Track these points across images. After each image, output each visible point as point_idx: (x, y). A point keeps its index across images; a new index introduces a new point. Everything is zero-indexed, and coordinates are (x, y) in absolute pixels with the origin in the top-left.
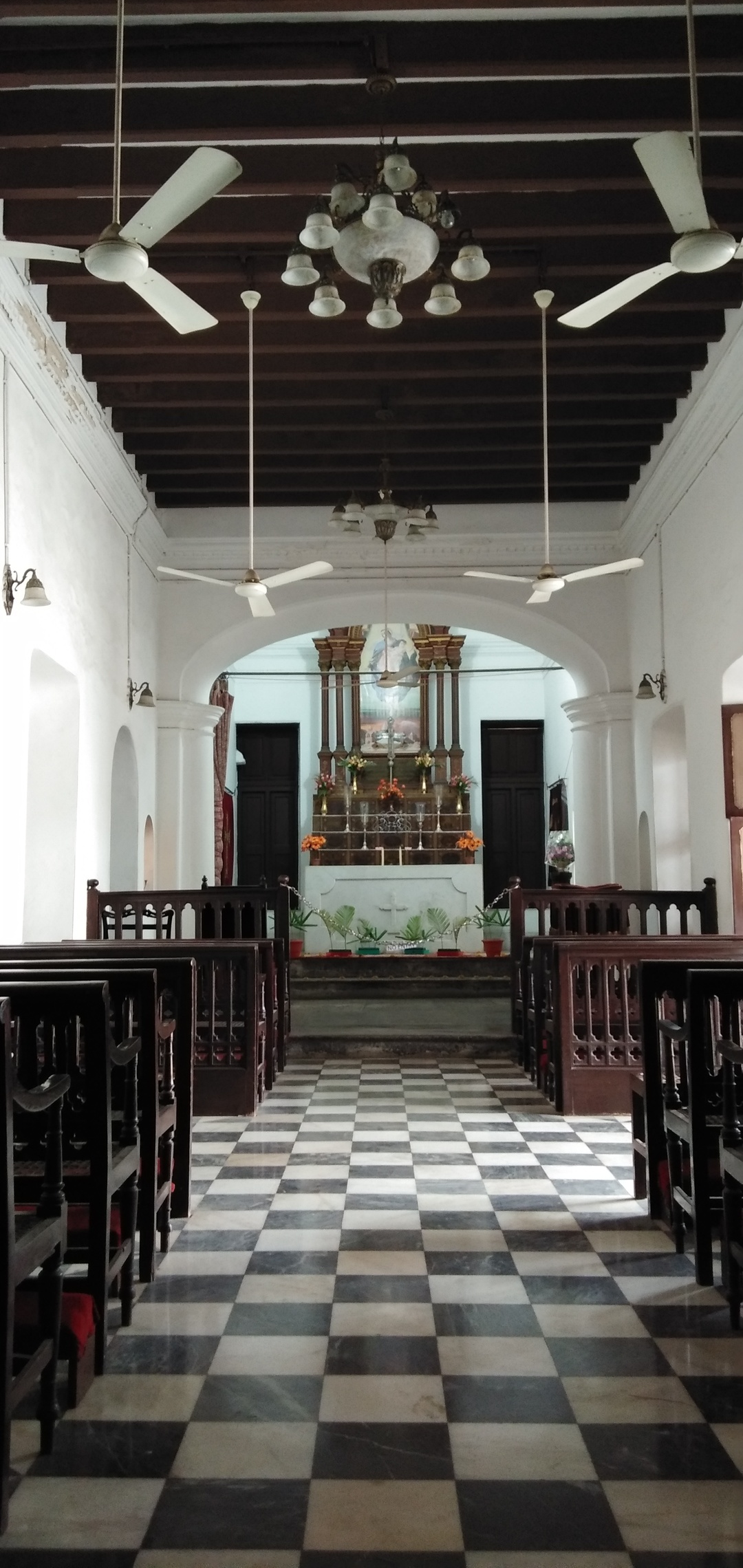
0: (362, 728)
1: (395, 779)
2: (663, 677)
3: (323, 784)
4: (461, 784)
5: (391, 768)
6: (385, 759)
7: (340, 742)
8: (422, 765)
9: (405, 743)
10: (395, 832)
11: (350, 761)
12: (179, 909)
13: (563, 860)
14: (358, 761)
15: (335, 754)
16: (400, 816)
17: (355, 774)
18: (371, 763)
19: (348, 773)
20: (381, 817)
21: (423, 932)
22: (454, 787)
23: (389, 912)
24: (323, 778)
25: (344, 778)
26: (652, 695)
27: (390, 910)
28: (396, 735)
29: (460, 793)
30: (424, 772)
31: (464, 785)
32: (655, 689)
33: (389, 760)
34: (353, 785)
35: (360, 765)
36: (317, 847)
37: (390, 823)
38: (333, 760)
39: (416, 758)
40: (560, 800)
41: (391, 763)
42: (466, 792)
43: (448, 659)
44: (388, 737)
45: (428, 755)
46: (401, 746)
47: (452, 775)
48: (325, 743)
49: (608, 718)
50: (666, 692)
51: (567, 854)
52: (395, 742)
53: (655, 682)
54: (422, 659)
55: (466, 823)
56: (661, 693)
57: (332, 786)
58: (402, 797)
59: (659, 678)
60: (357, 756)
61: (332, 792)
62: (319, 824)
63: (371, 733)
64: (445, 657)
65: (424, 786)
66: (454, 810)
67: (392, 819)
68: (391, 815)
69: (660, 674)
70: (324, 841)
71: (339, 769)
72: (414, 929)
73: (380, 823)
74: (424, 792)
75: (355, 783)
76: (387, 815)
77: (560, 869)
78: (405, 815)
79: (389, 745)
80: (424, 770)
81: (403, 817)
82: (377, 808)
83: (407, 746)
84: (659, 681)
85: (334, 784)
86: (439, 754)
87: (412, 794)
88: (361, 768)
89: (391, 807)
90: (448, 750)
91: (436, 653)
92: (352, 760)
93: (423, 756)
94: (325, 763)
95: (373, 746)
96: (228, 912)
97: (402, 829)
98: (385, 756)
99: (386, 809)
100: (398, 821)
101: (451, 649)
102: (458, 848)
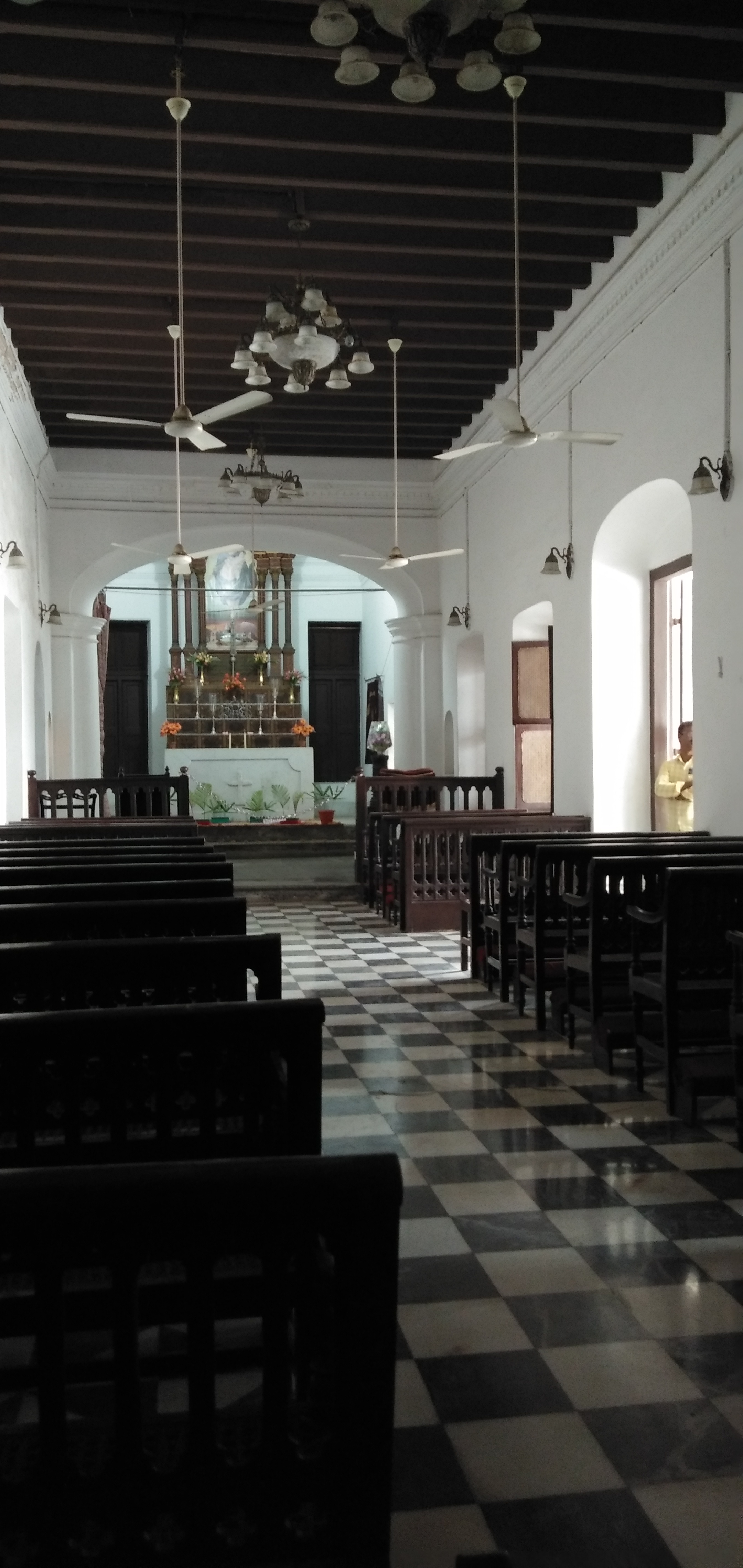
0: (208, 627)
1: (237, 674)
2: (467, 609)
3: (175, 677)
4: (293, 678)
5: (233, 663)
6: (229, 655)
7: (189, 640)
8: (260, 661)
9: (245, 641)
10: (238, 719)
11: (198, 657)
12: (102, 793)
13: (382, 745)
14: (205, 656)
15: (184, 650)
16: (243, 704)
17: (202, 667)
18: (216, 658)
19: (195, 668)
20: (226, 706)
21: (265, 804)
22: (287, 681)
23: (236, 787)
24: (175, 672)
25: (192, 672)
26: (459, 623)
27: (237, 786)
28: (237, 635)
29: (292, 685)
30: (261, 667)
31: (296, 679)
32: (462, 618)
33: (231, 656)
34: (200, 678)
35: (207, 661)
36: (174, 733)
37: (233, 711)
38: (182, 656)
39: (255, 655)
40: (377, 694)
41: (233, 659)
42: (297, 685)
43: (282, 570)
44: (230, 636)
45: (265, 652)
46: (241, 644)
47: (285, 669)
48: (176, 640)
49: (422, 634)
50: (469, 622)
51: (384, 740)
52: (237, 640)
53: (462, 614)
54: (259, 569)
55: (297, 711)
56: (466, 622)
57: (183, 679)
58: (244, 688)
59: (464, 610)
60: (204, 652)
61: (182, 684)
62: (173, 713)
63: (215, 633)
64: (280, 567)
65: (262, 679)
66: (288, 701)
67: (235, 708)
68: (235, 704)
69: (465, 607)
70: (180, 727)
71: (188, 664)
72: (257, 801)
73: (225, 711)
74: (262, 685)
75: (202, 677)
76: (230, 704)
77: (379, 753)
78: (246, 704)
79: (232, 643)
80: (261, 666)
81: (245, 706)
82: (221, 698)
83: (246, 644)
84: (465, 613)
85: (185, 677)
86: (274, 651)
87: (252, 686)
88: (208, 663)
89: (234, 697)
90: (282, 648)
91: (272, 564)
92: (200, 656)
93: (261, 653)
94: (176, 657)
95: (217, 644)
96: (141, 796)
97: (244, 716)
98: (228, 652)
99: (230, 699)
100: (241, 709)
101: (285, 561)
102: (293, 733)
